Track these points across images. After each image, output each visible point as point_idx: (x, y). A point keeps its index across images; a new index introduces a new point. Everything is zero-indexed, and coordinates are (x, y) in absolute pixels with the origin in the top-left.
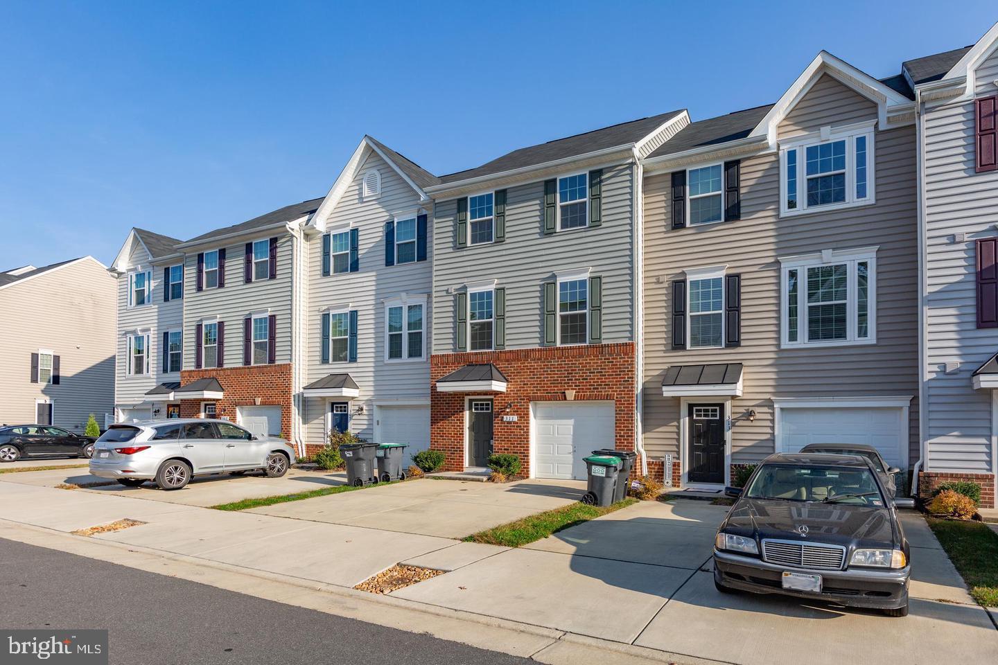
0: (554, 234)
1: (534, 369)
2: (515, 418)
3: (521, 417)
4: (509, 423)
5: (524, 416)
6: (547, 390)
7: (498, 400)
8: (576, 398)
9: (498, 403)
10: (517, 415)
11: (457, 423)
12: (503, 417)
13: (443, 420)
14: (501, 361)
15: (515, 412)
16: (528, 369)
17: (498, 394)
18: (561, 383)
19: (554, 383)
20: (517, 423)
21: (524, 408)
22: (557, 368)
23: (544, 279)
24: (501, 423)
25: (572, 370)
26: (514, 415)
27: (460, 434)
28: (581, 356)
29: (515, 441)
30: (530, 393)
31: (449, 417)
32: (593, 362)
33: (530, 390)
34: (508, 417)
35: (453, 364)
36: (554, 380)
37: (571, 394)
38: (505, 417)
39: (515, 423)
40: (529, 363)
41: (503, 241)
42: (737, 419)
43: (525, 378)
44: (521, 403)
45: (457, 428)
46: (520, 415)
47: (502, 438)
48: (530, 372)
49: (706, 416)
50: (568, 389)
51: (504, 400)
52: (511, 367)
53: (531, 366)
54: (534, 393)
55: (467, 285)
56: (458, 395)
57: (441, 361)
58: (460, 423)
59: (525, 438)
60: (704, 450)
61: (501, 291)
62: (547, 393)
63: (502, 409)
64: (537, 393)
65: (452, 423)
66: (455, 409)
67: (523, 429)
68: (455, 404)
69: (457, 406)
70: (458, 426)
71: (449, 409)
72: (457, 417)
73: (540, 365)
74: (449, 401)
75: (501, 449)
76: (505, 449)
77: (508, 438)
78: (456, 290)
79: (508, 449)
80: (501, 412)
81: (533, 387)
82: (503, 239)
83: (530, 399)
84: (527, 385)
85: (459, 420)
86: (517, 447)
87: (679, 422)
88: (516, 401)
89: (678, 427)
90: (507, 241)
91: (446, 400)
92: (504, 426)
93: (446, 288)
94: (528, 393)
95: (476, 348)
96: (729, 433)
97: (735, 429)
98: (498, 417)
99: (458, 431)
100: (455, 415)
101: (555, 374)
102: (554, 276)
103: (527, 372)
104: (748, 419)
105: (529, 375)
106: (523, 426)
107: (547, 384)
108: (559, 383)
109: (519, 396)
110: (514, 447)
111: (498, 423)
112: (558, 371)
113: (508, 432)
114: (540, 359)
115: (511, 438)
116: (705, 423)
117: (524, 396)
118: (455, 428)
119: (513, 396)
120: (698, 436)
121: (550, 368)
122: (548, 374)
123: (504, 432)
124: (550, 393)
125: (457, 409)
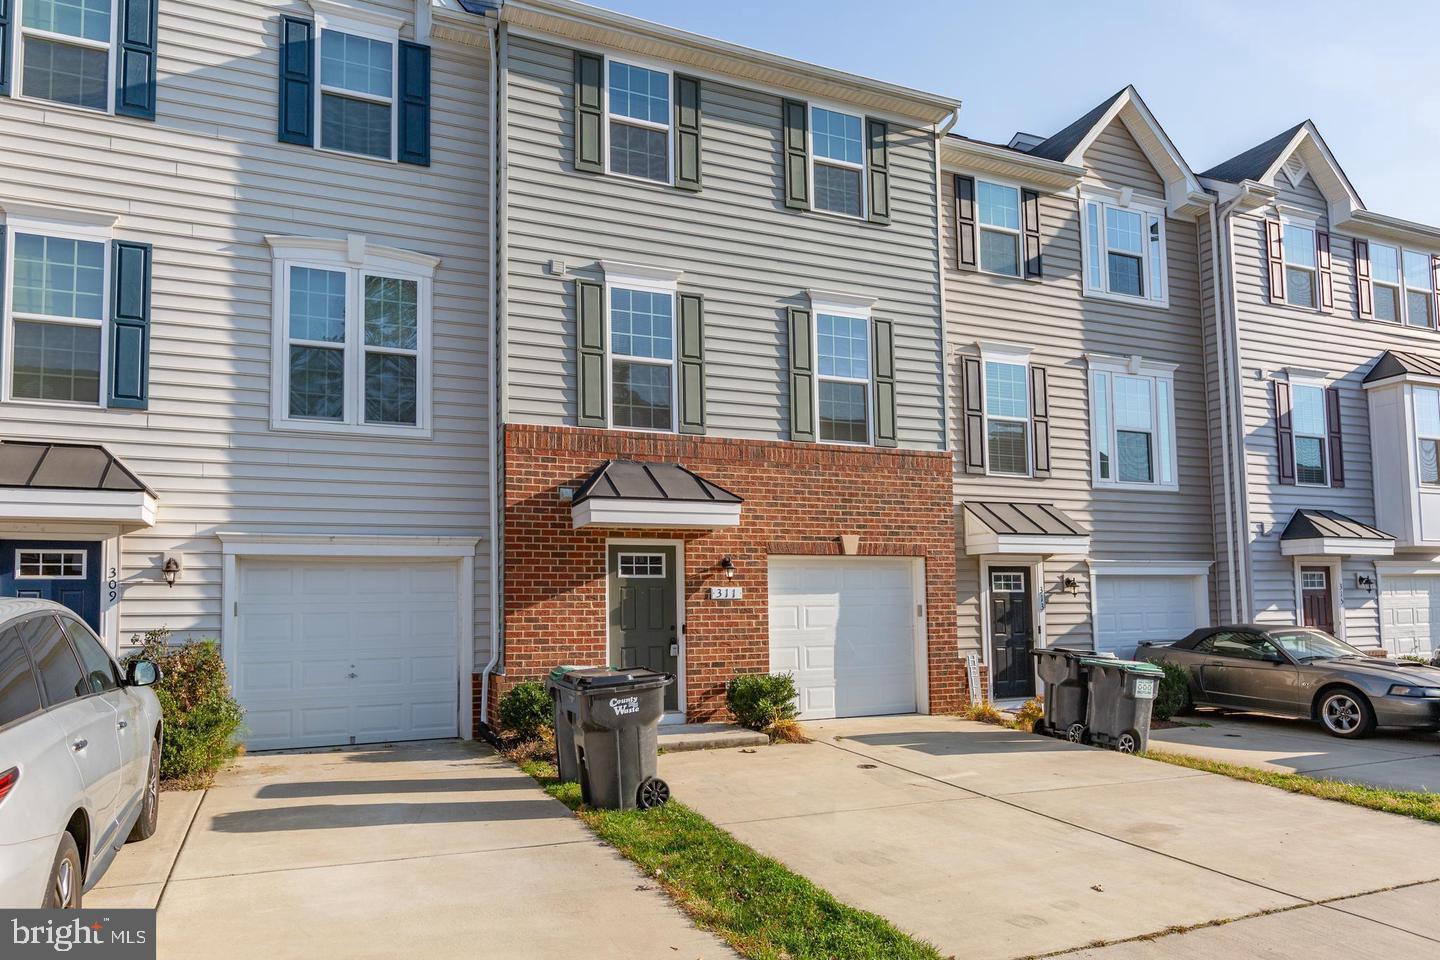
0: (805, 214)
1: (776, 485)
2: (738, 592)
3: (750, 590)
4: (722, 602)
5: (757, 588)
6: (803, 532)
7: (697, 550)
8: (862, 551)
9: (698, 557)
10: (741, 584)
11: (587, 605)
12: (709, 591)
13: (546, 598)
14: (702, 460)
15: (740, 579)
16: (764, 484)
17: (696, 536)
18: (832, 519)
19: (818, 519)
20: (743, 604)
21: (757, 570)
22: (823, 487)
23: (783, 299)
24: (706, 605)
25: (851, 495)
26: (734, 584)
27: (596, 633)
28: (867, 468)
29: (739, 644)
30: (769, 537)
31: (563, 591)
32: (885, 480)
33: (769, 531)
34: (723, 589)
35: (573, 453)
36: (817, 513)
37: (851, 543)
38: (715, 590)
39: (737, 602)
40: (764, 471)
41: (696, 191)
42: (1050, 593)
43: (756, 504)
44: (749, 557)
45: (586, 620)
46: (748, 584)
47: (707, 638)
48: (768, 491)
49: (1008, 586)
50: (846, 533)
51: (712, 550)
52: (725, 476)
53: (770, 478)
54: (777, 537)
55: (604, 266)
56: (589, 534)
57: (538, 444)
58: (596, 605)
59: (761, 637)
60: (1009, 644)
61: (690, 301)
62: (805, 538)
63: (706, 570)
64: (784, 538)
65: (571, 605)
66: (581, 570)
67: (757, 617)
68: (580, 555)
69: (588, 562)
70: (590, 613)
71: (564, 569)
72: (589, 590)
73: (790, 479)
74: (562, 548)
75: (707, 665)
76: (714, 665)
77: (722, 637)
78: (572, 270)
79: (722, 665)
80: (705, 577)
81: (776, 525)
82: (694, 186)
83: (769, 550)
84: (762, 518)
85: (594, 598)
86: (744, 657)
87: (979, 598)
88: (738, 553)
89: (978, 607)
90: (705, 194)
91: (553, 547)
92: (713, 611)
93: (544, 258)
94: (763, 537)
95: (626, 423)
96: (1043, 614)
97: (1049, 608)
98: (697, 590)
99: (590, 626)
100: (581, 584)
101: (819, 499)
102: (806, 297)
103: (760, 491)
104: (1063, 592)
105: (765, 497)
106: (758, 611)
107: (803, 519)
108: (827, 519)
109: (745, 543)
110: (737, 657)
111: (698, 604)
112: (823, 494)
113: (721, 625)
114: (788, 466)
115: (730, 638)
116: (1008, 599)
117: (756, 544)
118: (581, 620)
119: (732, 543)
120: (999, 620)
121: (809, 487)
122: (804, 499)
123: (713, 624)
124: (810, 538)
125: (588, 570)
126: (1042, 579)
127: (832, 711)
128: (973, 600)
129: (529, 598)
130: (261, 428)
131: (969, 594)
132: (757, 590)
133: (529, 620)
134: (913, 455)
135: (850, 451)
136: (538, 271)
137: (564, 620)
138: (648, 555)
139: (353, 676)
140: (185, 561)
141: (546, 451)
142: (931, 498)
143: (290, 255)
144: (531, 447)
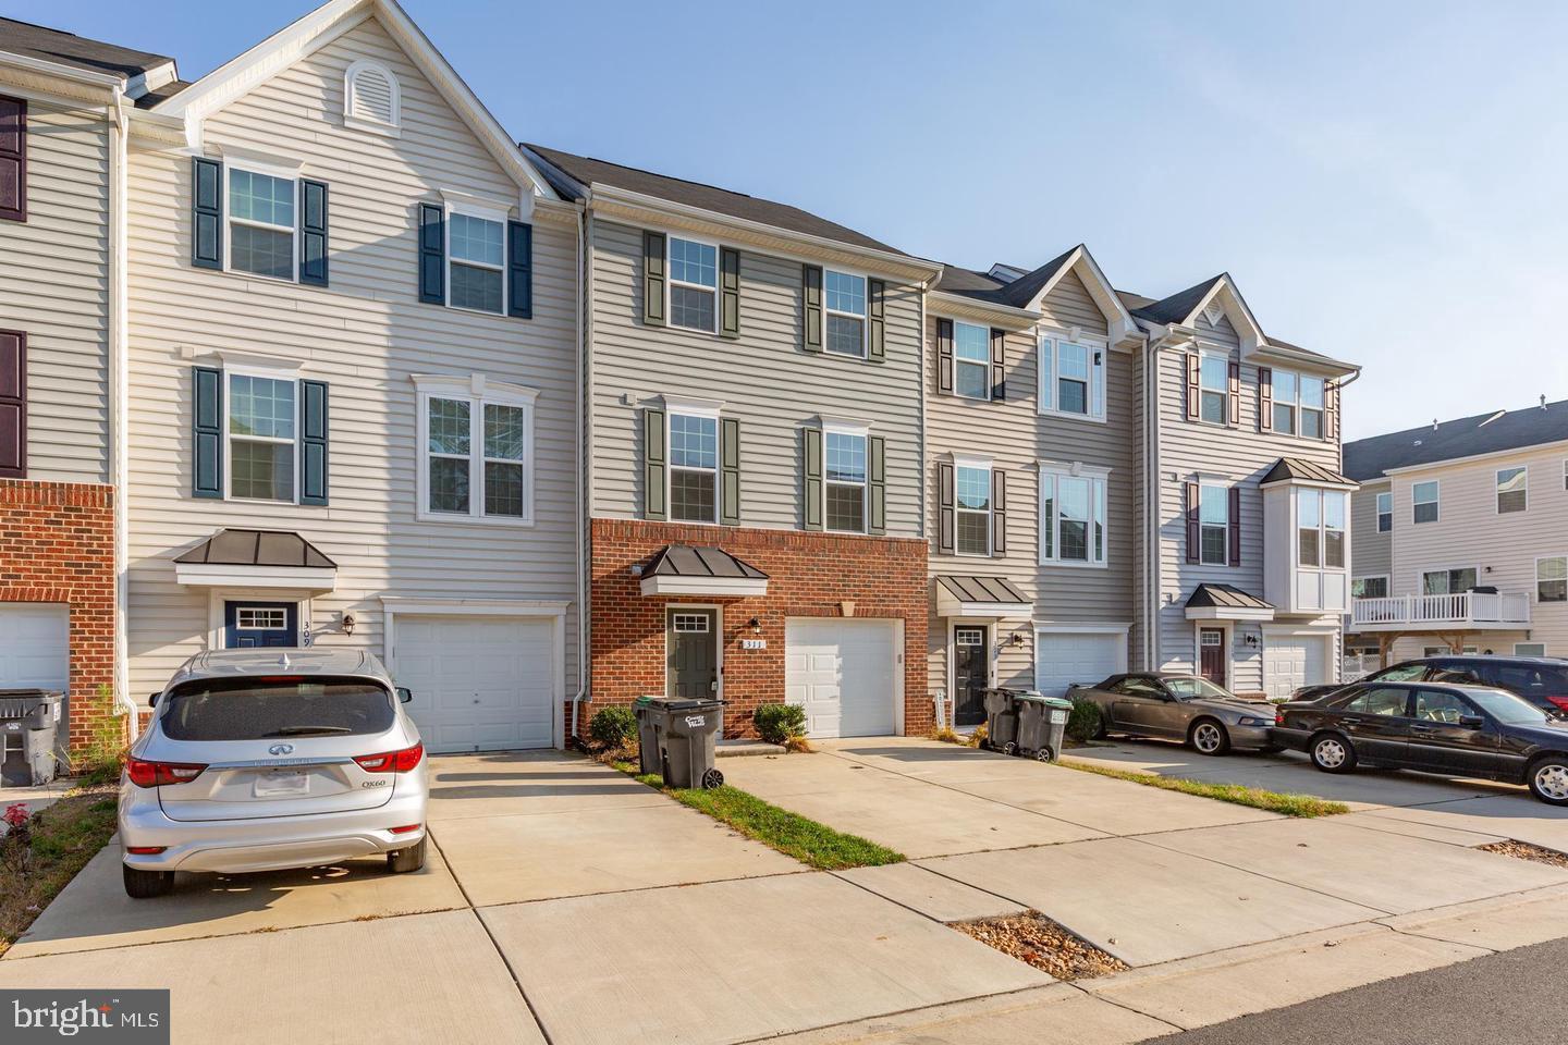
0: (818, 355)
1: (792, 564)
2: (763, 644)
3: (772, 643)
4: (752, 651)
5: (777, 641)
6: (813, 599)
7: (732, 612)
8: (857, 613)
9: (733, 617)
10: (765, 638)
11: (651, 652)
12: (741, 642)
13: (620, 647)
14: (738, 545)
15: (764, 634)
16: (783, 563)
17: (732, 602)
18: (834, 590)
19: (824, 590)
20: (766, 652)
21: (777, 628)
22: (828, 565)
23: (801, 421)
24: (739, 653)
25: (850, 571)
26: (760, 638)
27: (658, 673)
28: (862, 551)
29: (762, 682)
30: (787, 603)
31: (634, 642)
32: (876, 561)
33: (786, 599)
34: (752, 641)
35: (641, 540)
36: (823, 585)
37: (849, 608)
38: (746, 642)
39: (761, 651)
40: (784, 554)
41: (735, 339)
42: (1002, 646)
43: (778, 578)
44: (772, 618)
45: (651, 663)
46: (770, 638)
47: (739, 677)
48: (786, 569)
49: (969, 641)
50: (845, 600)
51: (744, 612)
52: (754, 557)
53: (788, 559)
54: (792, 603)
55: (666, 399)
56: (653, 600)
57: (616, 533)
58: (658, 652)
59: (779, 677)
60: (968, 684)
61: (730, 424)
62: (813, 604)
63: (739, 627)
64: (798, 603)
65: (640, 652)
66: (647, 626)
67: (777, 662)
68: (647, 616)
69: (652, 621)
70: (653, 658)
71: (634, 626)
72: (653, 642)
73: (803, 560)
74: (633, 610)
75: (739, 697)
76: (744, 697)
77: (751, 677)
78: (642, 401)
79: (750, 697)
80: (738, 633)
81: (792, 594)
82: (734, 335)
83: (786, 612)
84: (782, 588)
85: (657, 647)
86: (766, 692)
87: (946, 650)
88: (763, 615)
89: (946, 656)
90: (742, 341)
91: (627, 610)
92: (744, 658)
93: (621, 393)
94: (783, 603)
95: (681, 517)
96: (996, 662)
97: (1001, 658)
98: (733, 642)
99: (653, 668)
100: (647, 637)
101: (825, 575)
102: (818, 420)
103: (781, 568)
104: (1012, 646)
105: (785, 573)
106: (777, 657)
107: (813, 590)
108: (831, 590)
109: (769, 608)
110: (761, 692)
111: (733, 652)
112: (829, 571)
113: (750, 668)
114: (802, 549)
115: (756, 677)
116: (968, 650)
117: (777, 608)
118: (647, 663)
119: (759, 608)
120: (961, 666)
121: (818, 565)
122: (813, 575)
123: (744, 667)
124: (818, 604)
125: (653, 626)
126: (996, 636)
127: (837, 733)
128: (942, 651)
129: (609, 647)
130: (411, 521)
131: (938, 647)
132: (777, 642)
133: (608, 663)
134: (897, 541)
135: (849, 538)
136: (616, 402)
137: (634, 663)
138: (696, 615)
139: (476, 702)
140: (358, 617)
141: (622, 539)
142: (911, 574)
143: (429, 389)
144: (611, 535)
